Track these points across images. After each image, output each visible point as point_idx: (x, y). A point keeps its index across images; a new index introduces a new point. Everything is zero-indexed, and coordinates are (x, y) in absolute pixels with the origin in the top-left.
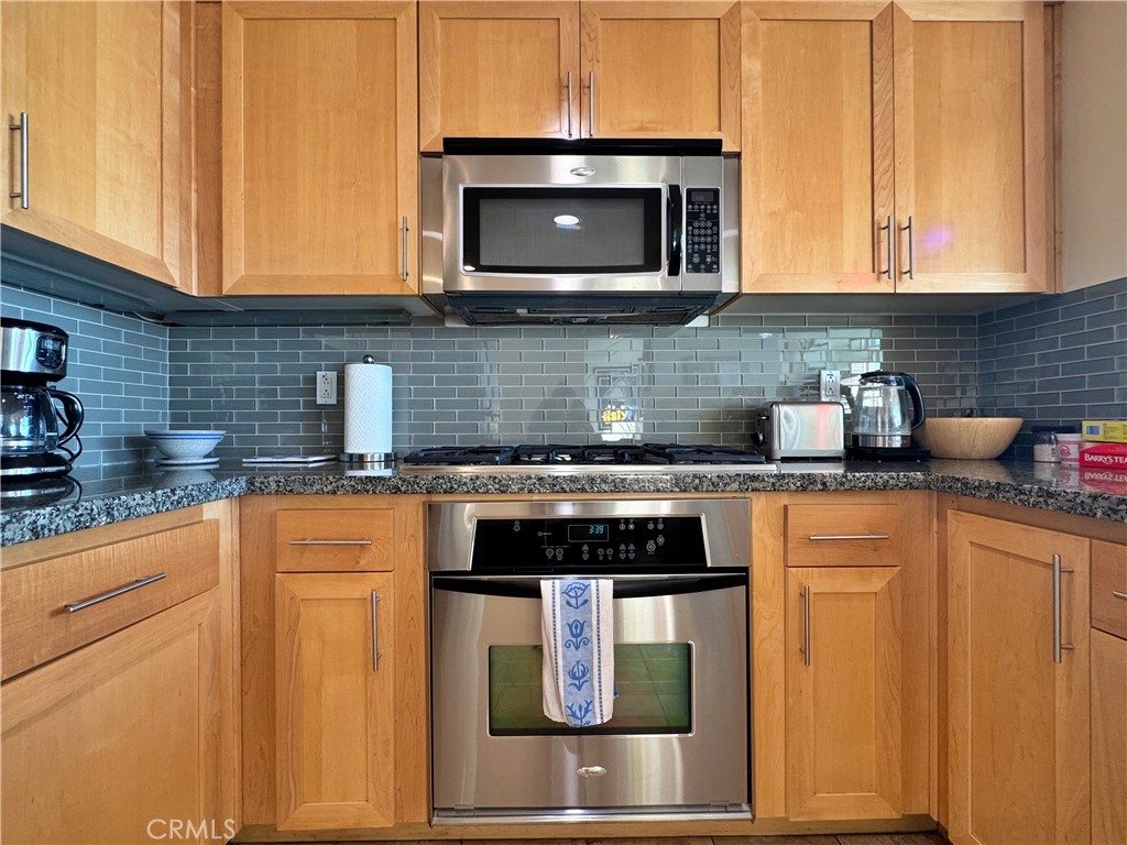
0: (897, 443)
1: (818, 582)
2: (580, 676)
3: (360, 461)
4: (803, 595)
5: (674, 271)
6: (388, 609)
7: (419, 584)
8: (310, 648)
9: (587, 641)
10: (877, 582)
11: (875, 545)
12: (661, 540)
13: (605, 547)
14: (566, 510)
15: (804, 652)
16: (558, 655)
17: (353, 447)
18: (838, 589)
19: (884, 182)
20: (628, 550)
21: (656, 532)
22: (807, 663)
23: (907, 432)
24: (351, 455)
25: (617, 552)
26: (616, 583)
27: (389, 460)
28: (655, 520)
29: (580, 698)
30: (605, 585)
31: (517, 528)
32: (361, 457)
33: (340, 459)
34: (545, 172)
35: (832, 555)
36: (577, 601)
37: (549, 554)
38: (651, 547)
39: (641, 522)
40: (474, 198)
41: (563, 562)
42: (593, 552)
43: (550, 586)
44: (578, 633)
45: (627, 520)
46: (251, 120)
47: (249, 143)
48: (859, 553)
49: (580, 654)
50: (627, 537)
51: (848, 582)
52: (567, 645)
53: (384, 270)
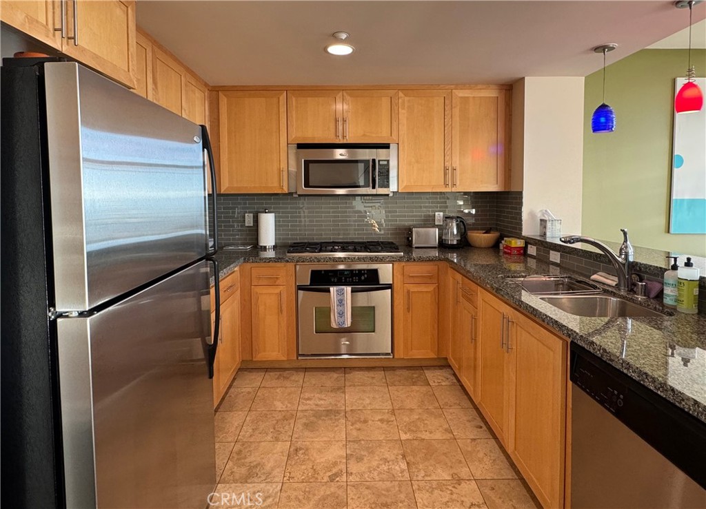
0: (455, 242)
1: (413, 288)
2: (341, 314)
3: (264, 248)
4: (408, 292)
5: (374, 187)
6: (284, 296)
7: (294, 289)
8: (262, 308)
9: (344, 304)
10: (431, 288)
11: (430, 277)
12: (366, 276)
13: (349, 278)
14: (341, 267)
15: (408, 308)
16: (335, 308)
17: (262, 243)
18: (419, 290)
19: (448, 153)
20: (356, 279)
21: (364, 274)
22: (409, 312)
23: (459, 238)
24: (261, 246)
25: (353, 279)
26: (352, 288)
27: (275, 247)
28: (364, 270)
29: (341, 320)
30: (349, 289)
31: (323, 272)
32: (265, 247)
33: (257, 248)
34: (333, 154)
35: (417, 280)
36: (341, 293)
37: (333, 280)
38: (363, 278)
39: (360, 271)
40: (307, 163)
41: (337, 282)
42: (345, 279)
43: (332, 289)
44: (341, 302)
45: (356, 270)
46: (229, 133)
47: (229, 142)
48: (426, 280)
49: (341, 308)
50: (356, 275)
51: (423, 288)
52: (338, 306)
53: (276, 184)
